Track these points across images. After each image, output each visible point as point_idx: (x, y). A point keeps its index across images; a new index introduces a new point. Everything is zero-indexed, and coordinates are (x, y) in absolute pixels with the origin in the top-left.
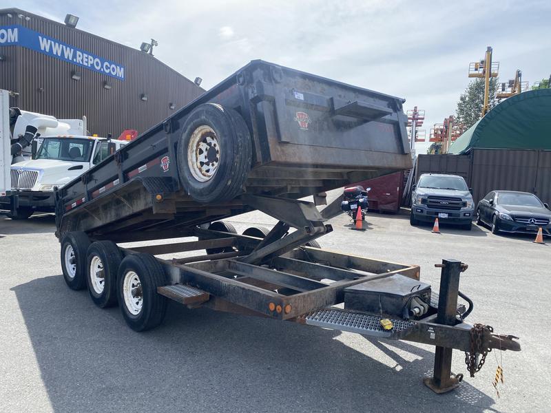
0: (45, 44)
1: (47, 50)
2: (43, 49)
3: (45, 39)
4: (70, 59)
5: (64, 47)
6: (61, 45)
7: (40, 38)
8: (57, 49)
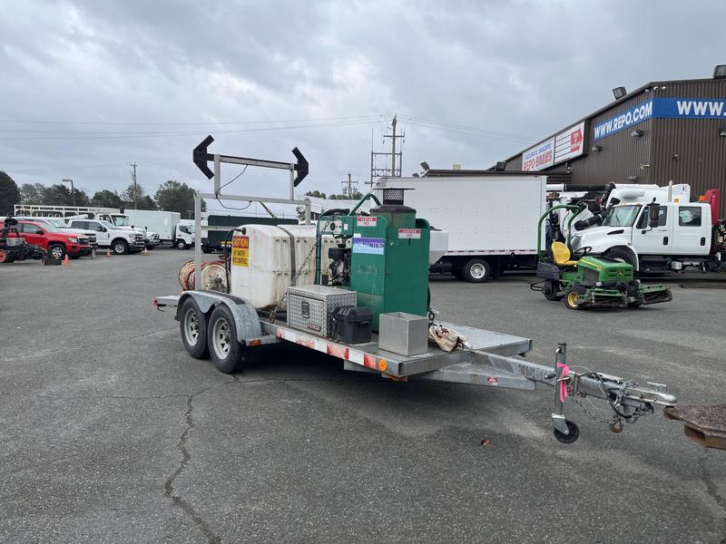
0: (683, 108)
1: (687, 113)
2: (681, 113)
3: (685, 103)
4: (719, 114)
5: (710, 103)
6: (706, 103)
7: (679, 103)
8: (700, 108)
